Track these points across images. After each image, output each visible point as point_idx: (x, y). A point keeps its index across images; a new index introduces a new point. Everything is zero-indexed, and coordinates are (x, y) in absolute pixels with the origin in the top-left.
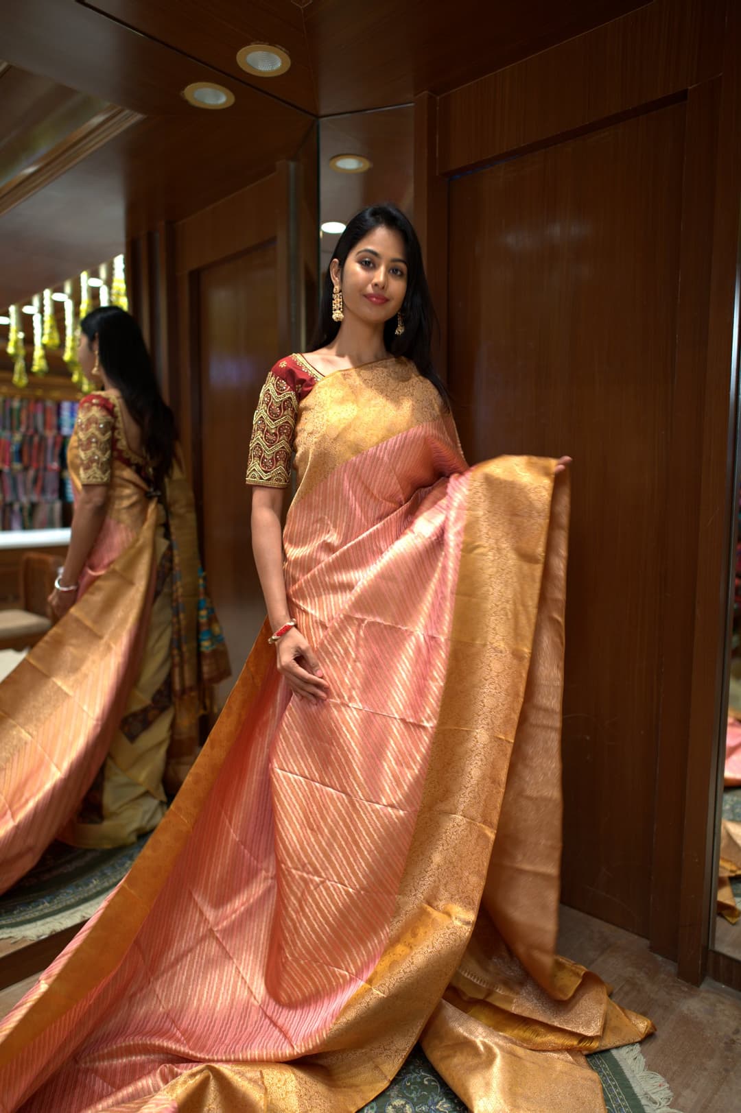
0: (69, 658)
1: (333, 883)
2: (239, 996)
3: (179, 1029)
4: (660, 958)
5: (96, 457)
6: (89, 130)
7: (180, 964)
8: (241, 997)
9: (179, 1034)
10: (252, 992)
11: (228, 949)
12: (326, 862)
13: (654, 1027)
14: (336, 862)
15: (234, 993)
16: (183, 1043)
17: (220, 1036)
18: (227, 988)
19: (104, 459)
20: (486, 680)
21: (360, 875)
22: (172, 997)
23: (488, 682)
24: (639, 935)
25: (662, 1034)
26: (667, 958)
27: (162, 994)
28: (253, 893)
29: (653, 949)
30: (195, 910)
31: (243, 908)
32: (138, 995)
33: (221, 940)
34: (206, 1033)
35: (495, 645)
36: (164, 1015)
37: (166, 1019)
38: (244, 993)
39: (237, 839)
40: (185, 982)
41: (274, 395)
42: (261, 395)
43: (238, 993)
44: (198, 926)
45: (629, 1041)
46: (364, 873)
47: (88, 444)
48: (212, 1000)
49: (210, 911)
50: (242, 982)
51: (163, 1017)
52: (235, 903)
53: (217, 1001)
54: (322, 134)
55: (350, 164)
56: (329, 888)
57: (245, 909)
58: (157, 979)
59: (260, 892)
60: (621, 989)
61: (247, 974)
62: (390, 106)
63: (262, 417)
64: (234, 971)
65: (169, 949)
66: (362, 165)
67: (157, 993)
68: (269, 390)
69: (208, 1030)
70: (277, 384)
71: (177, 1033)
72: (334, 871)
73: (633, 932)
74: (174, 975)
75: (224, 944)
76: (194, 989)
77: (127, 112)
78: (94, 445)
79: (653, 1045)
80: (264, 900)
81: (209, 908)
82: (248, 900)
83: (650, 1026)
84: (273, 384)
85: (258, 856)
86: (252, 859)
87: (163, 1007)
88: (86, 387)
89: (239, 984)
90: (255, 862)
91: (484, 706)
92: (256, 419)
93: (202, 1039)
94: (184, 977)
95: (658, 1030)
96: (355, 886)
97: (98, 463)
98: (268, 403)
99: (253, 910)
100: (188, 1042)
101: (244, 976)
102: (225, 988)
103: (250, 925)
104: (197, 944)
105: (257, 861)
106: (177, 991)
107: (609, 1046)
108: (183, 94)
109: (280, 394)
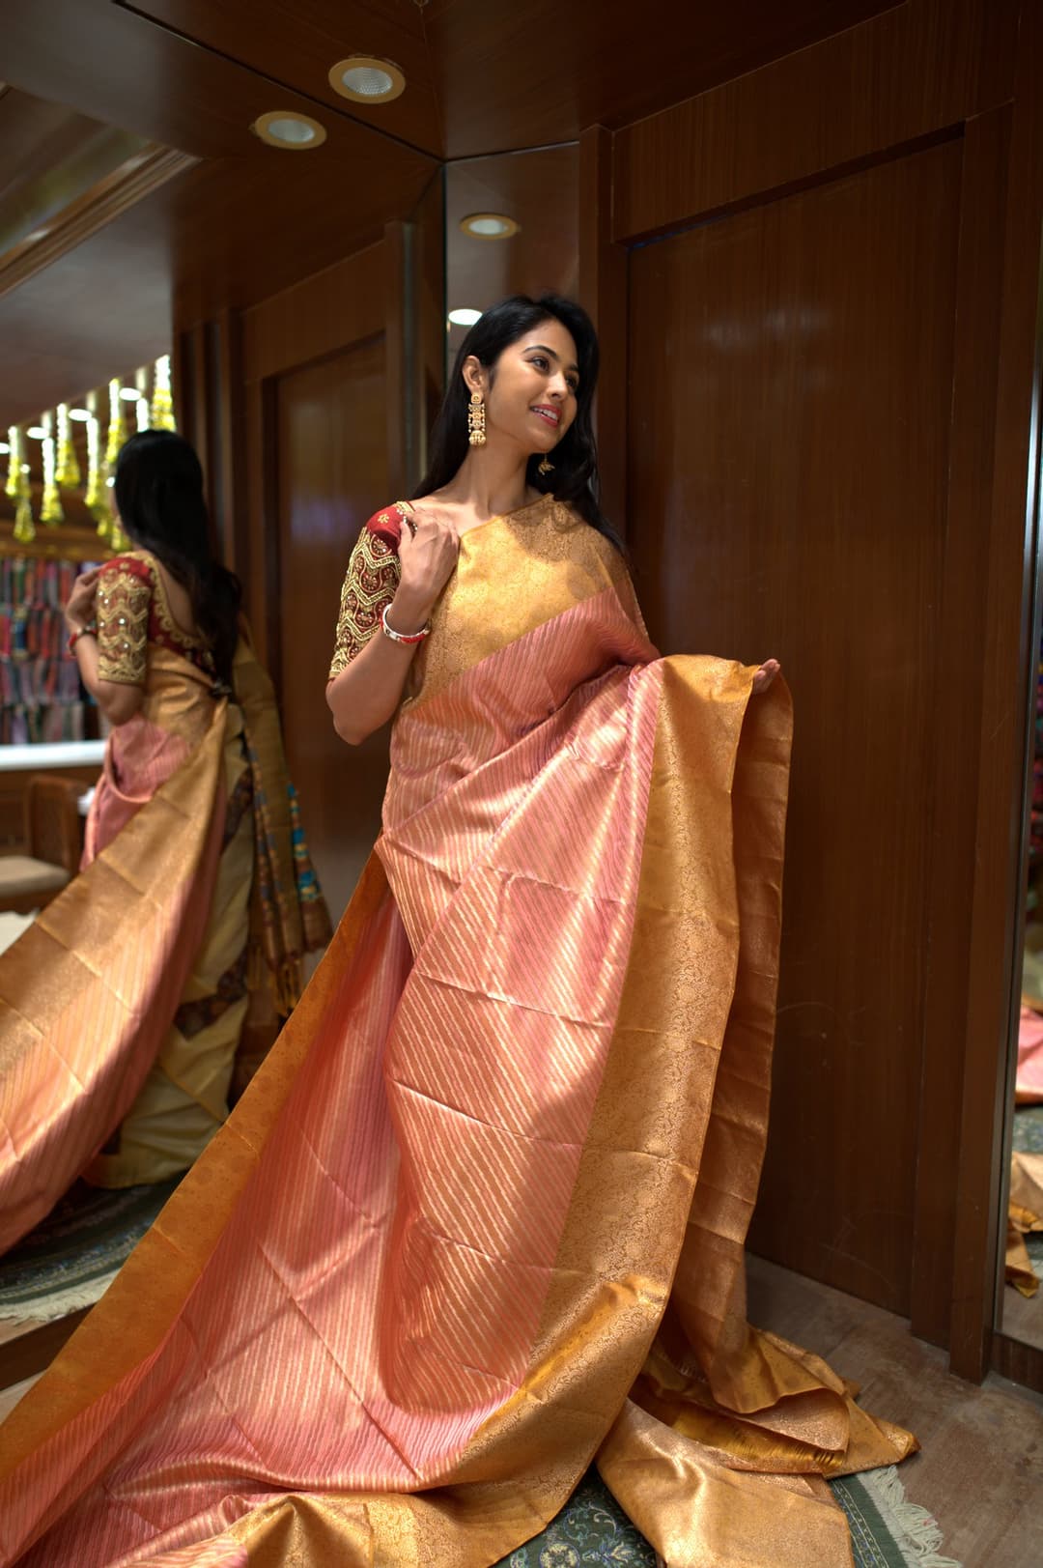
0: (97, 922)
1: (463, 1246)
2: (333, 1390)
3: (249, 1440)
4: (925, 1345)
5: (126, 646)
6: (121, 177)
7: (248, 1349)
8: (335, 1394)
9: (250, 1448)
10: (350, 1385)
11: (315, 1327)
12: (453, 1217)
13: (916, 1443)
14: (467, 1218)
15: (325, 1386)
16: (257, 1461)
17: (309, 1449)
18: (315, 1379)
19: (138, 649)
20: (682, 963)
21: (501, 1237)
22: (238, 1396)
23: (684, 966)
24: (894, 1312)
25: (927, 1453)
26: (933, 1344)
27: (224, 1393)
28: (349, 1247)
29: (916, 1332)
30: (267, 1274)
31: (335, 1269)
32: (191, 1395)
33: (305, 1313)
34: (289, 1445)
35: (693, 914)
36: (228, 1420)
37: (232, 1426)
38: (339, 1386)
39: (326, 1173)
40: (256, 1374)
41: (369, 559)
42: (351, 560)
43: (331, 1386)
44: (273, 1295)
45: (882, 1462)
46: (506, 1234)
47: (113, 626)
48: (295, 1397)
49: (289, 1275)
50: (336, 1371)
51: (226, 1425)
52: (323, 1263)
53: (302, 1400)
54: (450, 184)
55: (489, 227)
56: (457, 1253)
57: (338, 1270)
58: (216, 1371)
59: (359, 1245)
60: (869, 1390)
61: (342, 1360)
62: (547, 145)
63: (352, 590)
64: (324, 1357)
65: (232, 1329)
66: (506, 228)
67: (217, 1390)
68: (361, 553)
69: (291, 1440)
70: (373, 544)
71: (248, 1447)
72: (463, 1229)
73: (888, 1309)
74: (240, 1365)
75: (310, 1319)
76: (270, 1383)
77: (174, 152)
78: (122, 628)
79: (915, 1465)
80: (365, 1257)
81: (287, 1270)
82: (342, 1257)
83: (912, 1441)
84: (368, 545)
85: (355, 1196)
86: (347, 1199)
87: (226, 1411)
88: (117, 543)
89: (333, 1373)
90: (352, 1205)
91: (678, 999)
92: (344, 591)
93: (283, 1454)
94: (255, 1368)
95: (923, 1447)
96: (494, 1251)
97: (129, 654)
98: (361, 570)
99: (350, 1272)
100: (264, 1460)
101: (339, 1363)
102: (312, 1380)
103: (346, 1292)
104: (271, 1321)
105: (354, 1203)
106: (246, 1386)
107: (854, 1469)
108: (254, 128)
109: (378, 559)
